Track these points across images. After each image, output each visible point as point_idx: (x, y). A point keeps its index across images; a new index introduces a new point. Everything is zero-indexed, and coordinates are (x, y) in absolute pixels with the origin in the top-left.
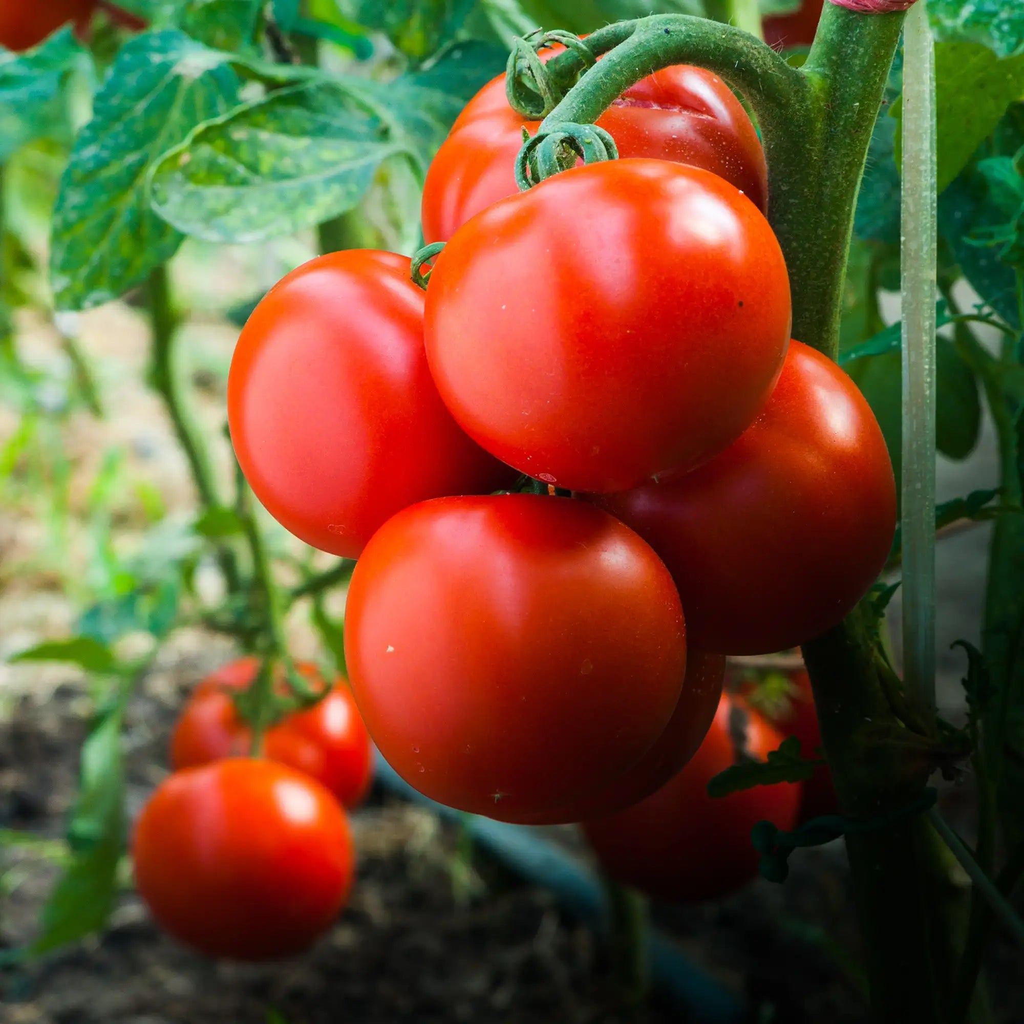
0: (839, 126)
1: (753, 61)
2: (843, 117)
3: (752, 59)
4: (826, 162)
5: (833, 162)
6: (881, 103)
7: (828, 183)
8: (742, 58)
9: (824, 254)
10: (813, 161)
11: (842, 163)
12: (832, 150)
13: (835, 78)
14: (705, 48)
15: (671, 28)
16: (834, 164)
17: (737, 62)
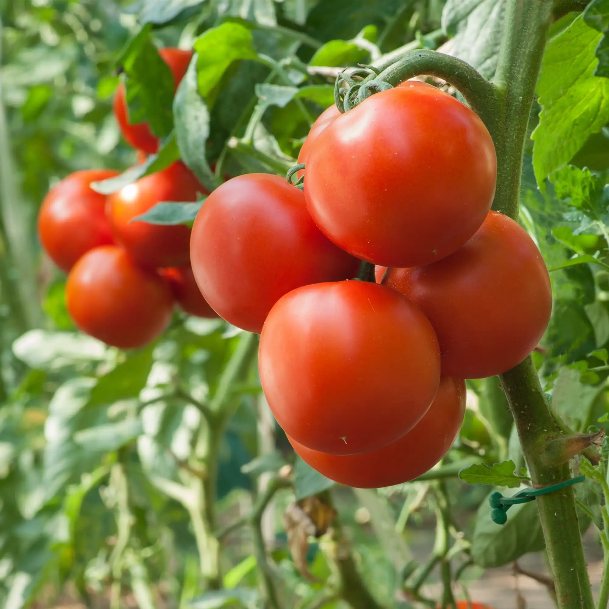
0: (512, 109)
1: (465, 72)
2: (514, 105)
3: (465, 71)
4: (507, 129)
5: (510, 129)
6: (534, 98)
7: (508, 140)
8: (460, 71)
9: (508, 178)
10: (499, 128)
11: (515, 129)
12: (509, 122)
13: (508, 85)
14: (440, 65)
15: (422, 54)
16: (511, 130)
17: (457, 72)
